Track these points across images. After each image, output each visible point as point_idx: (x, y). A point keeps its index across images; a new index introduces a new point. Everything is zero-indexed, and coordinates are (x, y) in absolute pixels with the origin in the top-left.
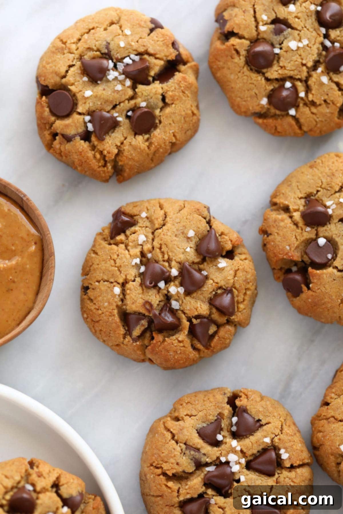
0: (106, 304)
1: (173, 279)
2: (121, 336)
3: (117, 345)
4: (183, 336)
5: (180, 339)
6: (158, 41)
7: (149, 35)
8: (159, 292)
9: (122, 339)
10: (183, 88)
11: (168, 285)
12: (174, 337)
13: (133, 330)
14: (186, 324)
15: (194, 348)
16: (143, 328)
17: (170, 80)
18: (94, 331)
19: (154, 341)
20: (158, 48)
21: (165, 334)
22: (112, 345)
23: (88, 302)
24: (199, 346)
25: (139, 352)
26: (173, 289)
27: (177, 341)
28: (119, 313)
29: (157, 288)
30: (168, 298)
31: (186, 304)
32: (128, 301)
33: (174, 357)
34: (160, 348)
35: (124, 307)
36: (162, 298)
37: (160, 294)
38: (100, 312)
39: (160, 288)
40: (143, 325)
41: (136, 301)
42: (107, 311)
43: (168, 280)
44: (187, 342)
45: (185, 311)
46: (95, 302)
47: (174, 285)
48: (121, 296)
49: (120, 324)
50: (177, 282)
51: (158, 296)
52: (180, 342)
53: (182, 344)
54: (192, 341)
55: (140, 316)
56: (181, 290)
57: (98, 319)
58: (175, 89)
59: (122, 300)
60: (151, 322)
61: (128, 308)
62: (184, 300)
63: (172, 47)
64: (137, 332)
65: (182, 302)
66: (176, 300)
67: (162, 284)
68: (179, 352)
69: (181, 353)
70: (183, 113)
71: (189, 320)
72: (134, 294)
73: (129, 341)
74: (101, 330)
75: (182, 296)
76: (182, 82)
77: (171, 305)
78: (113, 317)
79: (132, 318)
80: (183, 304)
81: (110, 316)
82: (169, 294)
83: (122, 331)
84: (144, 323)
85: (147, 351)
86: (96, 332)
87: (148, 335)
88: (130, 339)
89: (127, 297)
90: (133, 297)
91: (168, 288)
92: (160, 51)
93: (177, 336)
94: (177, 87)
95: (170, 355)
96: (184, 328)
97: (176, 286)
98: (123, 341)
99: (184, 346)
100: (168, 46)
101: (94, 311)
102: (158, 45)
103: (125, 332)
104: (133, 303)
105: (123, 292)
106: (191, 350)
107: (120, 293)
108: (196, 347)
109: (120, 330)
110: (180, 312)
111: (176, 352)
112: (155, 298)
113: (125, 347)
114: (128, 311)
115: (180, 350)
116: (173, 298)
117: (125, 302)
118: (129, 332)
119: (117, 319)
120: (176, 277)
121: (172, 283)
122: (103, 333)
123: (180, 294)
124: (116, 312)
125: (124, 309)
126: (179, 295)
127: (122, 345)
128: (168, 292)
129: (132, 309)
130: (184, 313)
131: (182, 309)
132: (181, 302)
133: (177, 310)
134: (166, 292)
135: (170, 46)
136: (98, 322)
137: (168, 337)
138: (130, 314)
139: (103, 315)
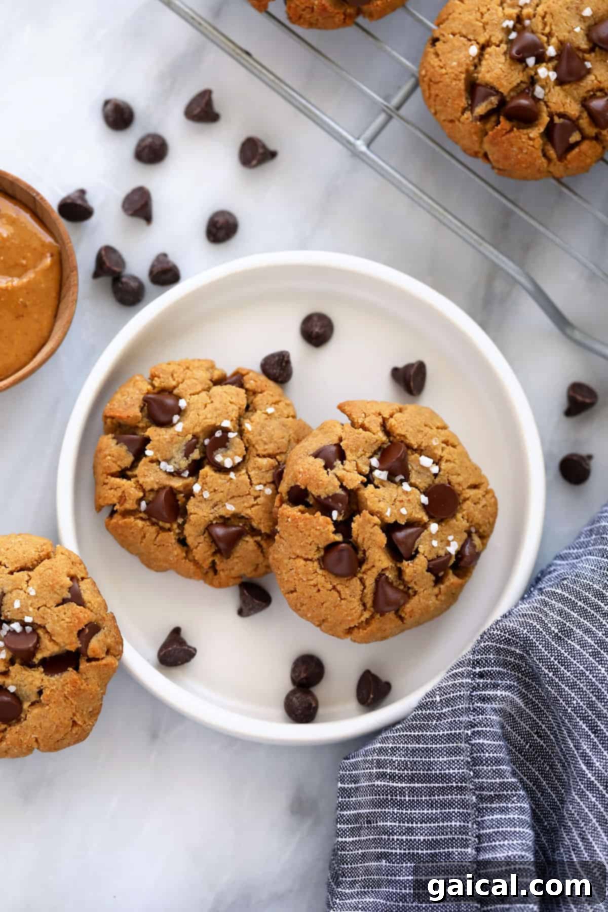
0: (455, 64)
1: (546, 59)
2: (460, 109)
3: (452, 121)
4: (536, 132)
5: (531, 135)
6: (63, 620)
7: (58, 605)
8: (524, 70)
9: (459, 114)
10: (66, 693)
11: (537, 66)
12: (525, 131)
13: (477, 106)
14: (545, 119)
15: (545, 155)
16: (490, 107)
17: (56, 676)
18: (427, 95)
19: (499, 127)
20: (58, 629)
21: (515, 123)
22: (444, 120)
23: (433, 56)
24: (552, 153)
25: (475, 138)
26: (543, 72)
27: (526, 136)
28: (466, 79)
29: (524, 64)
30: (533, 81)
31: (552, 95)
32: (483, 69)
33: (517, 155)
34: (504, 138)
35: (475, 75)
36: (525, 79)
37: (525, 73)
38: (444, 71)
39: (527, 66)
40: (491, 103)
41: (493, 70)
42: (453, 73)
43: (541, 59)
44: (539, 142)
45: (550, 104)
46: (441, 57)
47: (545, 67)
48: (476, 61)
49: (463, 93)
50: (550, 65)
51: (521, 74)
52: (530, 139)
53: (531, 143)
54: (544, 144)
55: (492, 90)
56: (553, 76)
57: (438, 79)
58: (57, 689)
59: (476, 66)
60: (503, 102)
61: (480, 76)
62: (552, 90)
63: (76, 636)
64: (481, 109)
65: (550, 91)
66: (543, 87)
67: (531, 61)
68: (525, 151)
69: (526, 153)
70: (57, 722)
71: (551, 115)
72: (493, 61)
73: (467, 119)
74: (437, 95)
75: (551, 84)
76: (69, 685)
77: (534, 90)
78: (458, 82)
79: (481, 91)
80: (550, 94)
81: (455, 80)
82: (536, 77)
83: (463, 102)
84: (494, 100)
85: (486, 139)
86: (430, 95)
87: (493, 119)
88: (470, 116)
89: (484, 63)
90: (491, 64)
91: (536, 69)
92: (60, 635)
93: (529, 131)
94: (60, 688)
95: (513, 151)
96: (540, 124)
97: (548, 69)
98: (460, 117)
99: (533, 146)
100: (71, 632)
101: (437, 69)
102: (61, 626)
103: (466, 106)
104: (488, 72)
105: (481, 56)
106: (540, 154)
107: (477, 56)
108: (548, 154)
109: (461, 101)
110: (542, 103)
111: (521, 149)
112: (517, 77)
113: (460, 125)
114: (478, 81)
115: (528, 149)
116: (540, 83)
117: (479, 68)
118: (471, 107)
119: (461, 85)
120: (551, 59)
121: (544, 64)
122: (438, 99)
123: (550, 80)
124: (463, 76)
125: (474, 77)
126: (548, 81)
127: (457, 123)
128: (536, 74)
129: (485, 78)
130: (547, 106)
131: (546, 99)
132: (547, 90)
133: (539, 100)
134: (533, 73)
135: (75, 633)
136: (437, 83)
137: (518, 128)
138: (479, 85)
139: (446, 76)
